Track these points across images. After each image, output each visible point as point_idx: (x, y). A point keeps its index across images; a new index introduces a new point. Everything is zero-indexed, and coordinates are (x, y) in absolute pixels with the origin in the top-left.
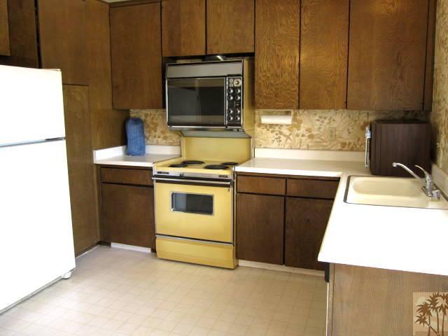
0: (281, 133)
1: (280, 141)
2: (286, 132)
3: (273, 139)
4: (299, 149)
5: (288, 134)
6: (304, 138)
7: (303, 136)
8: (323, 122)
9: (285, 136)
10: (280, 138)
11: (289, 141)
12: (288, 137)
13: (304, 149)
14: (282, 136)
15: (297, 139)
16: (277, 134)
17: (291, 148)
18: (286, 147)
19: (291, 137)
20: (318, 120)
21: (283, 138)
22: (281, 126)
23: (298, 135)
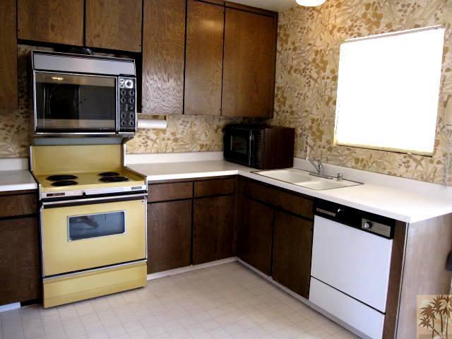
0: (148, 137)
1: (147, 146)
2: (153, 136)
3: (140, 144)
4: (165, 152)
5: (154, 139)
6: (169, 142)
7: (168, 139)
8: (186, 126)
9: (151, 140)
10: (146, 142)
11: (155, 145)
12: (155, 142)
13: (169, 153)
14: (149, 141)
15: (163, 143)
16: (143, 139)
17: (158, 153)
18: (153, 151)
19: (158, 141)
20: (181, 124)
21: (150, 143)
22: (148, 130)
23: (164, 139)
